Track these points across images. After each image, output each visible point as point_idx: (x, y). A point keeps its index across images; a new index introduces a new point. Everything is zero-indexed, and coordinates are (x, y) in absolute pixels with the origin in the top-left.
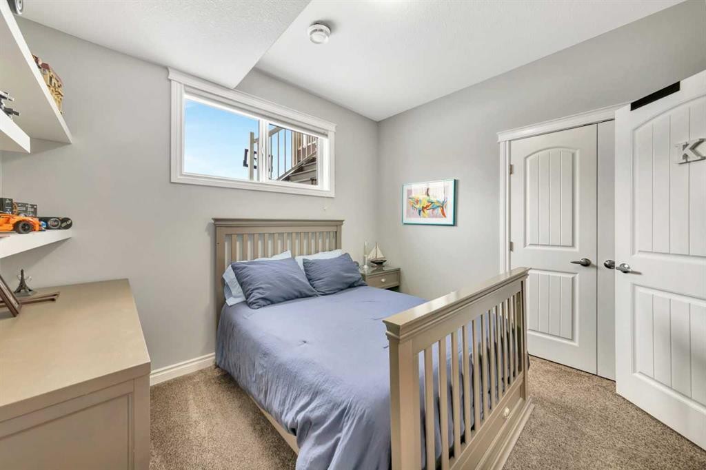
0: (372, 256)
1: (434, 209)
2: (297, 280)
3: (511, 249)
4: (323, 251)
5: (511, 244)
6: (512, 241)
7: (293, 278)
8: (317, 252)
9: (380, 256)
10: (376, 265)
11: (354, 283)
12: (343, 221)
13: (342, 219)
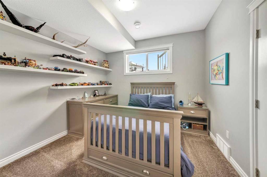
0: (195, 100)
1: (219, 74)
2: (141, 101)
3: (257, 106)
4: (162, 94)
5: (257, 102)
6: (259, 99)
7: (140, 100)
8: (159, 94)
9: (200, 100)
10: (197, 105)
11: (164, 107)
12: (174, 83)
13: (175, 82)
